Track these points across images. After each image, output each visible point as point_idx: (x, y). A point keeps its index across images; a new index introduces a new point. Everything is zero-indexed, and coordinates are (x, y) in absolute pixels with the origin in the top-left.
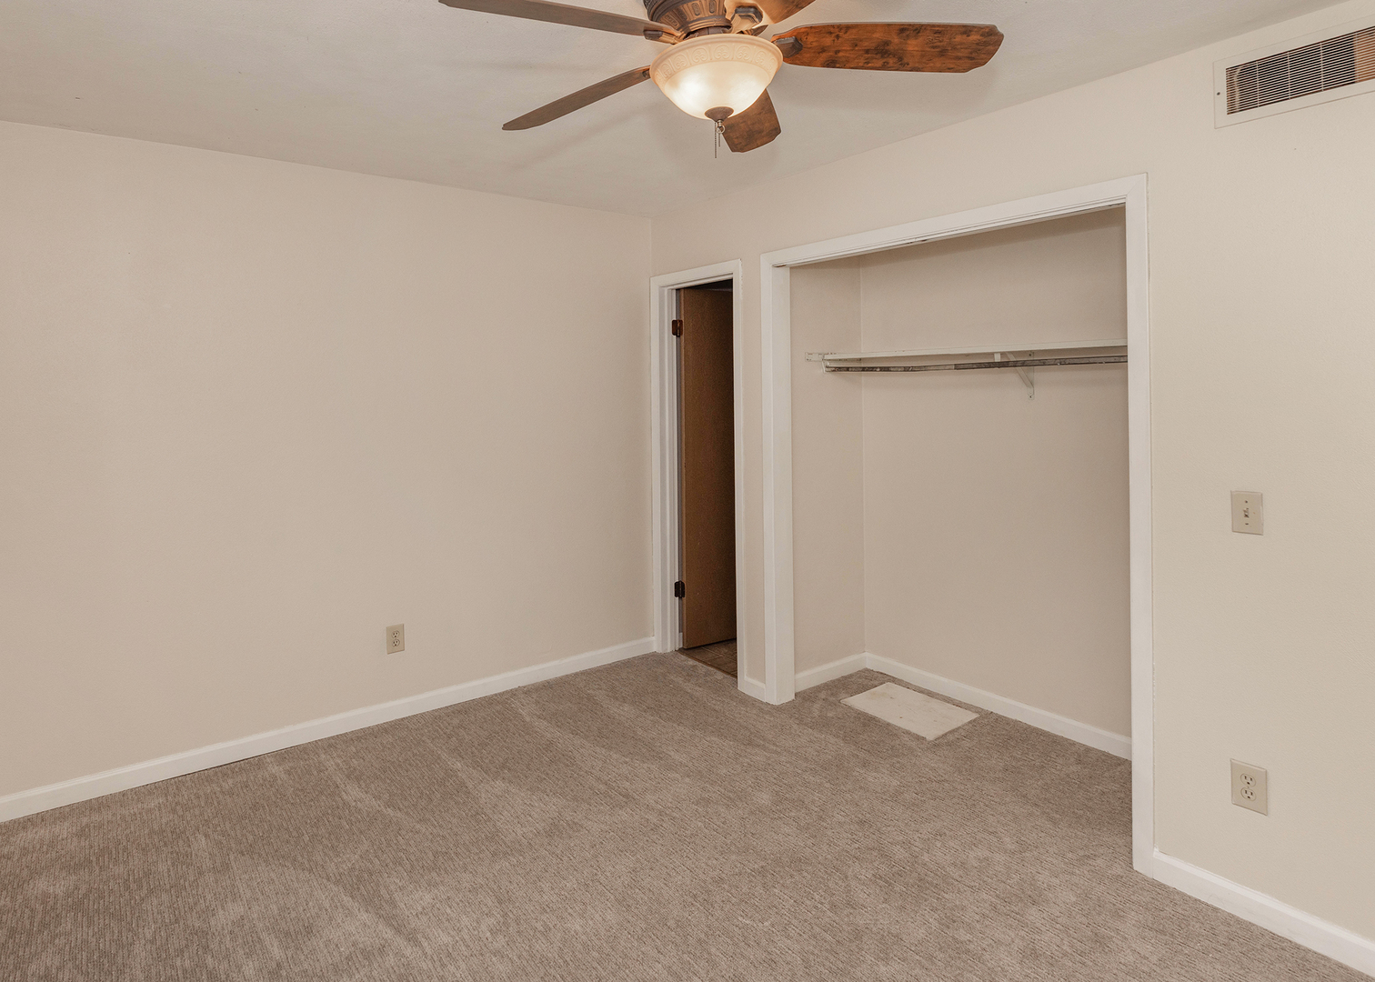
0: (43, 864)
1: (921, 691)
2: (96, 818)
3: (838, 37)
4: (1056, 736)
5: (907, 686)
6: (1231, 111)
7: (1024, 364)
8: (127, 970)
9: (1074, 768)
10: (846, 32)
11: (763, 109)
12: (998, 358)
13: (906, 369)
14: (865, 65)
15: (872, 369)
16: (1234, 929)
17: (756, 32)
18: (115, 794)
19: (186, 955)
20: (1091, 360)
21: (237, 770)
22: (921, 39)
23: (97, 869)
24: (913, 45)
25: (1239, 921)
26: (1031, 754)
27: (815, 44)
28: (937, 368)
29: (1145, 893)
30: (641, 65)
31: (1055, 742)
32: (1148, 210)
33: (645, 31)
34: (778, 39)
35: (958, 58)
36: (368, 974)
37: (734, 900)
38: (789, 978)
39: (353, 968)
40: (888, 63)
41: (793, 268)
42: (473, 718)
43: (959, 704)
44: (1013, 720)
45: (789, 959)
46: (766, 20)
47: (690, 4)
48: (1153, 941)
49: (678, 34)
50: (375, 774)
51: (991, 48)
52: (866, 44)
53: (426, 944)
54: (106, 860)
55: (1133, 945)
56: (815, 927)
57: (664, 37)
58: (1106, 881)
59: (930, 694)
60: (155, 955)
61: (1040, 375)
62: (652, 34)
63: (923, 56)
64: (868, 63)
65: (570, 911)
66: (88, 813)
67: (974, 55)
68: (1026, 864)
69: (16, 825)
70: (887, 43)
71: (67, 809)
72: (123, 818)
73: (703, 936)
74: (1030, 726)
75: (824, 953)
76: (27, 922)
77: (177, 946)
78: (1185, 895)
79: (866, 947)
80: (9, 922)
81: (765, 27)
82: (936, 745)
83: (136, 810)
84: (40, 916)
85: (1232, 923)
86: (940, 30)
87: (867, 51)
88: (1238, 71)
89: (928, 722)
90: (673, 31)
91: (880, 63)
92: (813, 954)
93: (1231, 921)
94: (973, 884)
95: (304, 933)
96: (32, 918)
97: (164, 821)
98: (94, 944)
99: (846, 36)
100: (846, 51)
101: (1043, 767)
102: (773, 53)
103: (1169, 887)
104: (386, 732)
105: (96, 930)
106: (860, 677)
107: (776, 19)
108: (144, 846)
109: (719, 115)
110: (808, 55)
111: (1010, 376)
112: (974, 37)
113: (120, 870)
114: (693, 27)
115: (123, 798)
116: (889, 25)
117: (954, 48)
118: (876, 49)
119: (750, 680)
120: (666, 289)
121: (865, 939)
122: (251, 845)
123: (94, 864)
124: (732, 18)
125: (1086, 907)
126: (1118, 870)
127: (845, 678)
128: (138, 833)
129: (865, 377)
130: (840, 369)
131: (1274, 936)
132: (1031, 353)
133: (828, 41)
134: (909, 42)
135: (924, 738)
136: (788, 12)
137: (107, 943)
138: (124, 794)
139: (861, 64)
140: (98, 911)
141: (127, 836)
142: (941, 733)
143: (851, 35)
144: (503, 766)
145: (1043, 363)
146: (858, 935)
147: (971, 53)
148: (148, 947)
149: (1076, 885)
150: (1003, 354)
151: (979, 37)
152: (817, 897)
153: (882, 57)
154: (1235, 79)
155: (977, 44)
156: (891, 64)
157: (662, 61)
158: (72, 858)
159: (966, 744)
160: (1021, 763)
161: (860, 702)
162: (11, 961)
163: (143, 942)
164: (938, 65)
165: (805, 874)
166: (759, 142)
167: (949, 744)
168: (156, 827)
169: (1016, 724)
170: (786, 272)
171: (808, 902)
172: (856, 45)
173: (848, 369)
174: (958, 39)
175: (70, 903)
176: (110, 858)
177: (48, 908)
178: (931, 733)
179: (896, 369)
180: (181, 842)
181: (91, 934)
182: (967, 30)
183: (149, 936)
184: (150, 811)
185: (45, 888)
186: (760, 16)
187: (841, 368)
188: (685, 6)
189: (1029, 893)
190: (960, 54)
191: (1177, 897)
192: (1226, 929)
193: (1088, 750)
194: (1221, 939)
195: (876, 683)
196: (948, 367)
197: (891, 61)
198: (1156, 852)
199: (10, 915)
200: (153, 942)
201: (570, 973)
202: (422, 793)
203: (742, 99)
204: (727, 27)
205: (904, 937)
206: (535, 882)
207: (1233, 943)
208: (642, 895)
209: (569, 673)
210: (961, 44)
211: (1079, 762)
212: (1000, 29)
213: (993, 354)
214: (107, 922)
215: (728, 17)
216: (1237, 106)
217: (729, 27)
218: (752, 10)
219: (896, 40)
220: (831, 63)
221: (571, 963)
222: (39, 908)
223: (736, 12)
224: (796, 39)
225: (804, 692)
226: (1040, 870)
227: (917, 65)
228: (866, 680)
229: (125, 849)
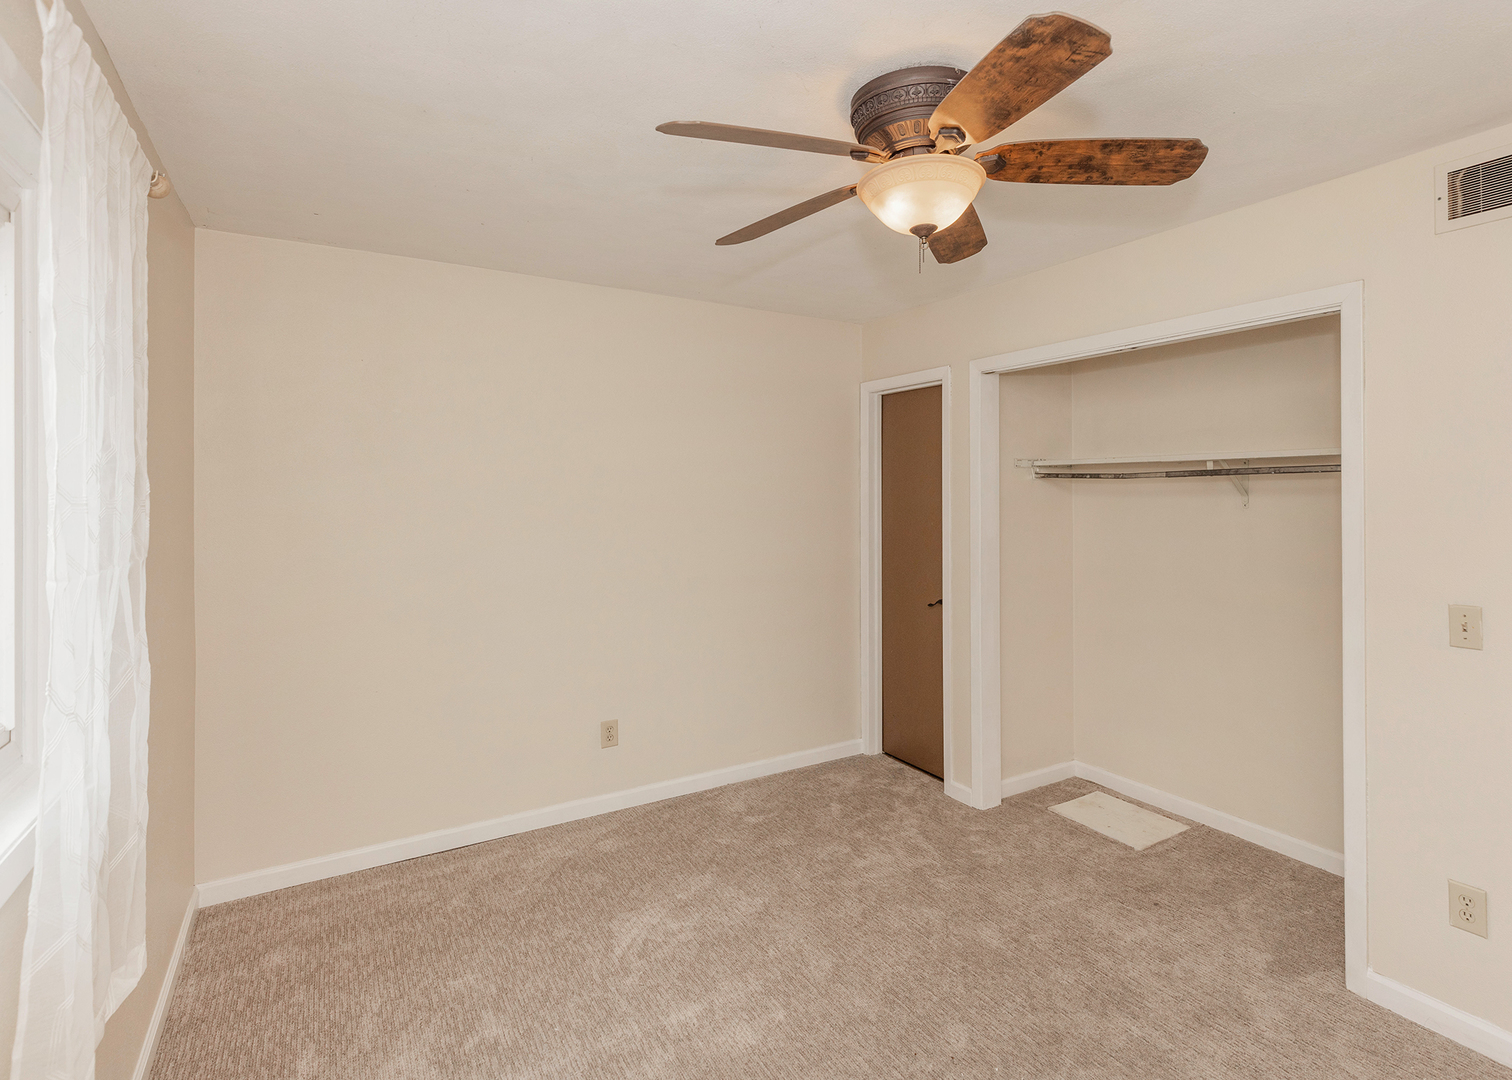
0: (278, 938)
1: (1131, 801)
2: (326, 897)
3: (1041, 153)
4: (1270, 851)
5: (1117, 795)
6: (1453, 216)
7: (1237, 472)
8: (356, 1040)
9: (1288, 884)
10: (1049, 149)
11: (969, 222)
12: (1210, 466)
13: (1117, 476)
14: (1069, 180)
15: (1082, 476)
16: (1451, 1054)
17: (960, 151)
18: (344, 876)
19: (410, 1028)
20: (1307, 469)
21: (458, 856)
22: (1124, 154)
23: (328, 944)
24: (1116, 160)
25: (1457, 1046)
26: (1242, 868)
27: (1018, 161)
28: (1147, 475)
29: (1358, 1013)
30: (848, 183)
31: (1268, 857)
32: (1364, 317)
33: (851, 152)
34: (982, 158)
35: (1164, 171)
36: (581, 1053)
37: (935, 999)
38: (987, 1077)
39: (566, 1046)
40: (1091, 178)
41: (1001, 375)
42: (682, 814)
43: (1169, 816)
44: (1225, 834)
45: (988, 1058)
46: (969, 140)
47: (896, 125)
48: (1363, 1062)
49: (884, 154)
50: (589, 864)
51: (1195, 161)
52: (1069, 160)
53: (636, 1028)
54: (336, 937)
55: (1343, 1065)
56: (1015, 1029)
57: (870, 158)
58: (1317, 999)
59: (1140, 804)
60: (381, 1027)
61: (1255, 483)
62: (858, 155)
63: (1126, 170)
64: (1071, 178)
65: (774, 1001)
66: (318, 893)
67: (1178, 168)
68: (1233, 978)
69: (252, 902)
70: (1090, 158)
71: (299, 889)
72: (351, 898)
73: (903, 1032)
74: (1243, 840)
75: (1024, 1055)
76: (263, 993)
77: (402, 1020)
78: (1401, 1017)
79: (1065, 1051)
80: (246, 992)
81: (966, 147)
82: (1145, 855)
83: (363, 891)
84: (275, 987)
85: (1449, 1048)
86: (1143, 145)
87: (1070, 167)
88: (1461, 175)
89: (1138, 833)
90: (878, 152)
91: (1083, 177)
92: (1012, 1054)
93: (1448, 1045)
94: (1177, 994)
95: (521, 1012)
96: (267, 989)
97: (389, 902)
98: (325, 1015)
99: (1049, 153)
100: (1049, 166)
101: (1255, 881)
102: (976, 171)
103: (1383, 1009)
104: (600, 824)
105: (327, 1002)
106: (1067, 785)
107: (978, 139)
108: (370, 925)
109: (923, 231)
110: (1011, 172)
111: (1222, 483)
112: (1178, 151)
113: (348, 947)
114: (899, 147)
115: (351, 879)
116: (1092, 141)
117: (1158, 162)
118: (1079, 165)
119: (957, 784)
120: (876, 395)
121: (1065, 1043)
122: (470, 928)
123: (325, 940)
124: (936, 138)
125: (1294, 1024)
126: (1329, 988)
127: (1054, 785)
128: (365, 913)
129: (1076, 483)
130: (1049, 475)
131: (1494, 1064)
132: (1246, 461)
133: (1031, 157)
134: (1113, 157)
135: (1132, 848)
136: (990, 132)
137: (337, 1015)
138: (351, 876)
139: (1064, 179)
140: (328, 983)
141: (355, 915)
142: (1149, 844)
143: (1054, 152)
144: (711, 861)
145: (1257, 471)
146: (1057, 1038)
147: (1175, 166)
148: (375, 1019)
149: (1284, 1001)
150: (1215, 462)
151: (1183, 151)
152: (1019, 1000)
153: (1085, 172)
154: (1458, 184)
155: (1181, 157)
156: (1095, 179)
157: (869, 180)
158: (304, 934)
159: (1175, 855)
160: (1232, 876)
161: (1067, 809)
162: (248, 1027)
163: (370, 1014)
164: (1142, 178)
165: (1006, 977)
166: (965, 254)
167: (1157, 855)
168: (382, 909)
169: (1228, 838)
170: (995, 379)
171: (1009, 1004)
172: (1060, 161)
173: (1057, 476)
174: (1162, 153)
175: (303, 976)
176: (339, 936)
177: (283, 980)
178: (1139, 844)
179: (1107, 476)
180: (405, 923)
181: (322, 1005)
182: (1170, 144)
183: (376, 1010)
184: (376, 892)
185: (279, 961)
186: (963, 137)
187: (1051, 475)
188: (891, 127)
189: (1235, 1006)
190: (1165, 168)
191: (1391, 1019)
192: (1443, 1053)
193: (1303, 866)
194: (1437, 1064)
195: (1085, 791)
196: (1159, 475)
197: (1095, 175)
198: (1370, 972)
199: (247, 985)
200: (379, 1014)
201: (773, 1061)
202: (633, 884)
203: (947, 215)
204: (931, 146)
205: (1105, 1043)
206: (739, 973)
207: (1450, 1068)
208: (845, 990)
209: (777, 772)
210: (1165, 158)
211: (1293, 878)
212: (1204, 143)
213: (1205, 461)
214: (337, 994)
215: (933, 137)
216: (1460, 210)
217: (933, 146)
218: (955, 131)
219: (1099, 155)
220: (1035, 179)
221: (774, 1051)
222: (274, 980)
223: (940, 133)
224: (1000, 157)
225: (1012, 798)
226: (1247, 985)
227: (1121, 179)
228: (1075, 788)
229: (353, 928)
